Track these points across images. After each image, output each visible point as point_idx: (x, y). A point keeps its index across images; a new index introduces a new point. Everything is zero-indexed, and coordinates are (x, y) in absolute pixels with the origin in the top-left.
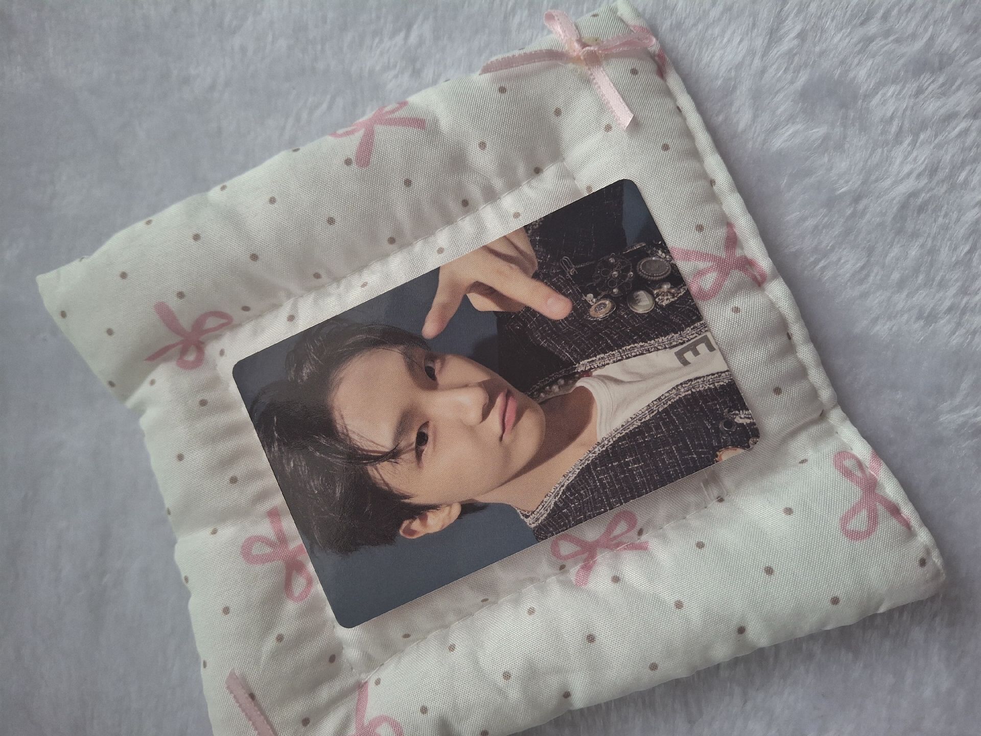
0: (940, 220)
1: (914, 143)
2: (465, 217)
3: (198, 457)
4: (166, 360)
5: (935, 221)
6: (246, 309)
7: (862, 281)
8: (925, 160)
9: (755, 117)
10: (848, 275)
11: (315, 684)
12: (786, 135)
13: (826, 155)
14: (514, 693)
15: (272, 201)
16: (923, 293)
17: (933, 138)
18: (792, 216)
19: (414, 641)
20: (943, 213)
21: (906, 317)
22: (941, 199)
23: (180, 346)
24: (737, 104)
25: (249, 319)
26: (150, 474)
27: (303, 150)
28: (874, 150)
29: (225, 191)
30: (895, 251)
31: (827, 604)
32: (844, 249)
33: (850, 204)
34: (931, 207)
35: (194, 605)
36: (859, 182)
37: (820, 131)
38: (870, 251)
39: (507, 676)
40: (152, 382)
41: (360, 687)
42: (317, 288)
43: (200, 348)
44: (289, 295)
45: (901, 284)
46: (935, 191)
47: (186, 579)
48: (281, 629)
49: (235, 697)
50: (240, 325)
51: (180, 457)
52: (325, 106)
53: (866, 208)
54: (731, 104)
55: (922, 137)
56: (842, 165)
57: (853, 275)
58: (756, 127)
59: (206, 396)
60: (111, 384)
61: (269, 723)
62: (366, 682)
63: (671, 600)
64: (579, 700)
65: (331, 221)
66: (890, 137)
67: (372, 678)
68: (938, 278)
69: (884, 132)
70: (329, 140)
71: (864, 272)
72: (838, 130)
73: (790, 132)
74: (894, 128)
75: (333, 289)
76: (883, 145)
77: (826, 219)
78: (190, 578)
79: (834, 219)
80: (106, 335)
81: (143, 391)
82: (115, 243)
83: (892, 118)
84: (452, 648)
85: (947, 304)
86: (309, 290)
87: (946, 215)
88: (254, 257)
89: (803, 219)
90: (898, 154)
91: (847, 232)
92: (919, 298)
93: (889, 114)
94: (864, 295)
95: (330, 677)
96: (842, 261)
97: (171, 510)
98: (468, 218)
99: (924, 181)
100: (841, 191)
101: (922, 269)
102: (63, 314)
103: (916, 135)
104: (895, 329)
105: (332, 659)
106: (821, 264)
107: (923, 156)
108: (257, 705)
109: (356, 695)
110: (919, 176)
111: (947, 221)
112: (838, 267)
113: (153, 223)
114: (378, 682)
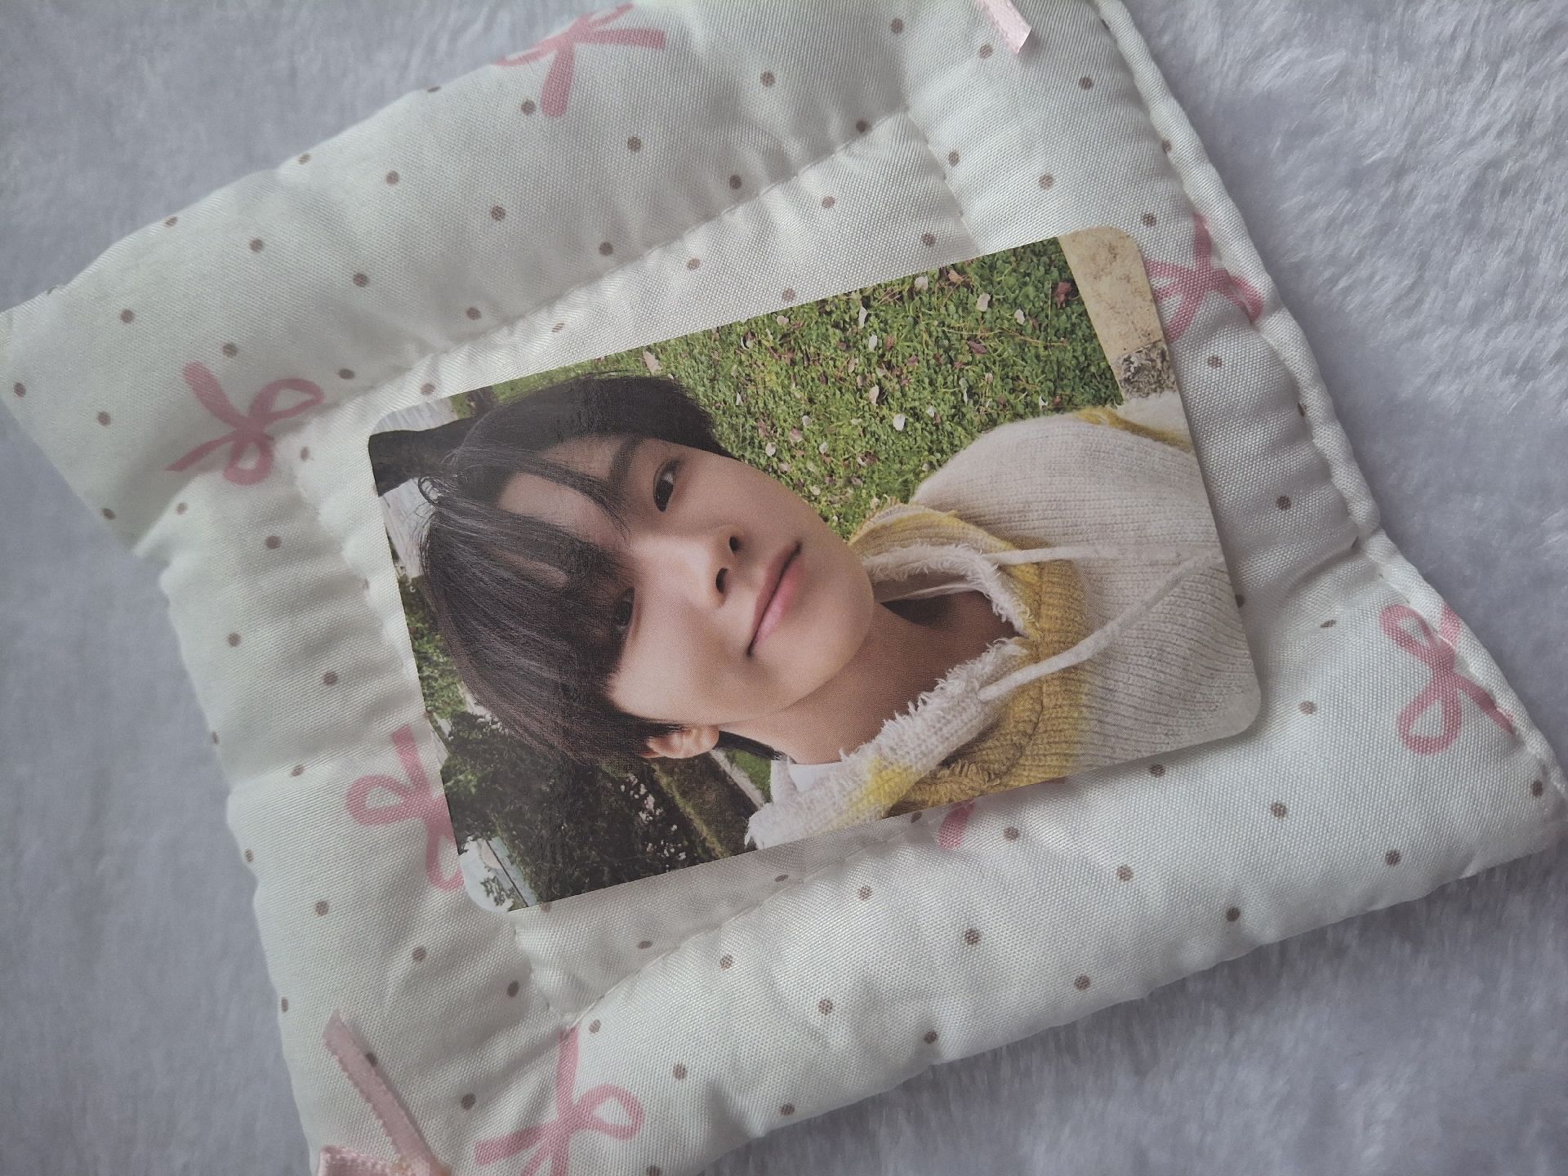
0: (1539, 206)
1: (1491, 77)
2: (735, 208)
3: (265, 640)
4: (204, 469)
5: (1530, 210)
6: (346, 374)
7: (1410, 312)
8: (1511, 105)
9: (1224, 37)
10: (1388, 300)
11: (483, 1035)
12: (1280, 64)
13: (1344, 99)
14: (840, 1037)
15: (392, 178)
16: (1513, 330)
17: (1525, 69)
18: (1292, 203)
19: (657, 953)
20: (1542, 196)
21: (1486, 370)
22: (1539, 172)
23: (229, 446)
24: (1192, 15)
25: (354, 393)
26: (180, 674)
27: (447, 89)
28: (1424, 91)
29: (307, 165)
30: (1466, 259)
31: (1379, 861)
32: (1380, 258)
33: (1388, 183)
34: (1523, 186)
35: (263, 899)
36: (1403, 144)
37: (1334, 59)
38: (1423, 261)
39: (826, 1007)
40: (182, 508)
41: (564, 1036)
42: (473, 337)
43: (265, 445)
44: (424, 349)
45: (1476, 316)
46: (1529, 157)
47: (249, 856)
48: (421, 938)
49: (341, 1061)
50: (336, 405)
51: (234, 640)
52: (478, 27)
53: (1414, 187)
54: (1183, 16)
55: (1505, 67)
56: (1372, 116)
57: (1398, 300)
58: (1226, 54)
59: (279, 531)
60: (108, 514)
61: (403, 1106)
62: (573, 1030)
63: (1108, 864)
64: (953, 1045)
65: (498, 213)
66: (1452, 69)
67: (585, 1020)
68: (1538, 304)
69: (1440, 61)
70: (495, 70)
71: (1415, 296)
72: (1364, 58)
73: (1285, 60)
74: (1458, 53)
75: (501, 337)
76: (1440, 82)
77: (1348, 207)
78: (256, 857)
79: (1362, 208)
80: (97, 425)
81: (167, 523)
82: (111, 261)
83: (1453, 38)
84: (726, 962)
85: (1554, 346)
86: (459, 340)
87: (1547, 200)
88: (361, 280)
89: (1310, 208)
90: (1464, 99)
91: (1384, 229)
92: (1506, 339)
93: (1449, 30)
94: (1416, 334)
95: (509, 1021)
96: (1377, 278)
97: (220, 735)
98: (740, 210)
99: (1510, 141)
100: (1374, 158)
101: (1511, 289)
102: (20, 390)
103: (1495, 66)
104: (1468, 391)
105: (513, 989)
106: (1343, 283)
107: (1507, 100)
108: (381, 1074)
109: (556, 1052)
110: (1500, 135)
111: (1550, 209)
112: (1371, 288)
113: (178, 225)
114: (595, 1028)
